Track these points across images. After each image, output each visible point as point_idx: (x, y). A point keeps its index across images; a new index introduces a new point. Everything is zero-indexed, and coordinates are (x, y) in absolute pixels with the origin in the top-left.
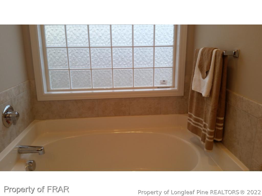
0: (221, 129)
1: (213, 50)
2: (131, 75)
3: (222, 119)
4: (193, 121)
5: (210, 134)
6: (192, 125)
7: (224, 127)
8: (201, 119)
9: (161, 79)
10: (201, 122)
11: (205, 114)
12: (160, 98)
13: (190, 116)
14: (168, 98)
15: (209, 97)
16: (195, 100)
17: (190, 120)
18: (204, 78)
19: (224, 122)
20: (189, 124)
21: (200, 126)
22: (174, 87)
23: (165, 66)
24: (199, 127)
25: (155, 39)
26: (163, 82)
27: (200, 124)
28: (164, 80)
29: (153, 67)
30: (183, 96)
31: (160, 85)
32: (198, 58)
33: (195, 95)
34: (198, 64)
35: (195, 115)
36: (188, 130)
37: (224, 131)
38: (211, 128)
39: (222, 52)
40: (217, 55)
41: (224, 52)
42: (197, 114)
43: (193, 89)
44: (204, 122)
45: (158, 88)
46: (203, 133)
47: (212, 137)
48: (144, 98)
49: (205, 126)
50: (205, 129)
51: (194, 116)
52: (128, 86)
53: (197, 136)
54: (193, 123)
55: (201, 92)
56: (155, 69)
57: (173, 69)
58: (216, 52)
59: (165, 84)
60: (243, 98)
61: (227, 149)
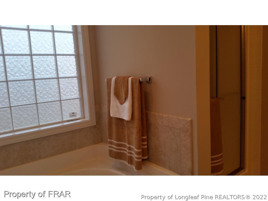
0: (146, 147)
1: (128, 78)
2: (34, 112)
3: (145, 137)
4: (115, 147)
5: (138, 153)
6: (115, 151)
7: (148, 145)
8: (123, 143)
9: (71, 112)
10: (124, 146)
11: (128, 137)
12: (73, 132)
13: (111, 143)
14: (81, 130)
15: (130, 120)
16: (114, 126)
17: (112, 147)
18: (122, 103)
19: (148, 140)
20: (110, 151)
21: (124, 150)
22: (84, 118)
23: (72, 97)
24: (122, 151)
25: (58, 70)
26: (73, 114)
27: (122, 148)
28: (73, 112)
29: (60, 100)
30: (95, 126)
31: (70, 118)
32: (112, 87)
33: (114, 121)
34: (113, 92)
35: (117, 141)
36: (110, 158)
37: (148, 148)
38: (138, 148)
39: (139, 79)
40: (134, 82)
41: (141, 79)
42: (118, 140)
43: (111, 116)
44: (128, 145)
45: (68, 121)
46: (129, 156)
47: (140, 156)
48: (56, 135)
49: (130, 149)
50: (130, 151)
51: (115, 142)
52: (32, 125)
53: (122, 161)
54: (116, 149)
55: (120, 117)
56: (62, 101)
57: (80, 100)
58: (132, 79)
59: (74, 116)
60: (162, 115)
61: (154, 164)
